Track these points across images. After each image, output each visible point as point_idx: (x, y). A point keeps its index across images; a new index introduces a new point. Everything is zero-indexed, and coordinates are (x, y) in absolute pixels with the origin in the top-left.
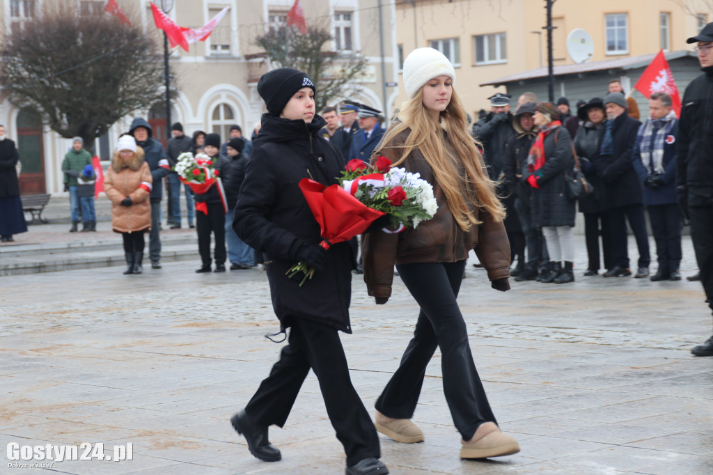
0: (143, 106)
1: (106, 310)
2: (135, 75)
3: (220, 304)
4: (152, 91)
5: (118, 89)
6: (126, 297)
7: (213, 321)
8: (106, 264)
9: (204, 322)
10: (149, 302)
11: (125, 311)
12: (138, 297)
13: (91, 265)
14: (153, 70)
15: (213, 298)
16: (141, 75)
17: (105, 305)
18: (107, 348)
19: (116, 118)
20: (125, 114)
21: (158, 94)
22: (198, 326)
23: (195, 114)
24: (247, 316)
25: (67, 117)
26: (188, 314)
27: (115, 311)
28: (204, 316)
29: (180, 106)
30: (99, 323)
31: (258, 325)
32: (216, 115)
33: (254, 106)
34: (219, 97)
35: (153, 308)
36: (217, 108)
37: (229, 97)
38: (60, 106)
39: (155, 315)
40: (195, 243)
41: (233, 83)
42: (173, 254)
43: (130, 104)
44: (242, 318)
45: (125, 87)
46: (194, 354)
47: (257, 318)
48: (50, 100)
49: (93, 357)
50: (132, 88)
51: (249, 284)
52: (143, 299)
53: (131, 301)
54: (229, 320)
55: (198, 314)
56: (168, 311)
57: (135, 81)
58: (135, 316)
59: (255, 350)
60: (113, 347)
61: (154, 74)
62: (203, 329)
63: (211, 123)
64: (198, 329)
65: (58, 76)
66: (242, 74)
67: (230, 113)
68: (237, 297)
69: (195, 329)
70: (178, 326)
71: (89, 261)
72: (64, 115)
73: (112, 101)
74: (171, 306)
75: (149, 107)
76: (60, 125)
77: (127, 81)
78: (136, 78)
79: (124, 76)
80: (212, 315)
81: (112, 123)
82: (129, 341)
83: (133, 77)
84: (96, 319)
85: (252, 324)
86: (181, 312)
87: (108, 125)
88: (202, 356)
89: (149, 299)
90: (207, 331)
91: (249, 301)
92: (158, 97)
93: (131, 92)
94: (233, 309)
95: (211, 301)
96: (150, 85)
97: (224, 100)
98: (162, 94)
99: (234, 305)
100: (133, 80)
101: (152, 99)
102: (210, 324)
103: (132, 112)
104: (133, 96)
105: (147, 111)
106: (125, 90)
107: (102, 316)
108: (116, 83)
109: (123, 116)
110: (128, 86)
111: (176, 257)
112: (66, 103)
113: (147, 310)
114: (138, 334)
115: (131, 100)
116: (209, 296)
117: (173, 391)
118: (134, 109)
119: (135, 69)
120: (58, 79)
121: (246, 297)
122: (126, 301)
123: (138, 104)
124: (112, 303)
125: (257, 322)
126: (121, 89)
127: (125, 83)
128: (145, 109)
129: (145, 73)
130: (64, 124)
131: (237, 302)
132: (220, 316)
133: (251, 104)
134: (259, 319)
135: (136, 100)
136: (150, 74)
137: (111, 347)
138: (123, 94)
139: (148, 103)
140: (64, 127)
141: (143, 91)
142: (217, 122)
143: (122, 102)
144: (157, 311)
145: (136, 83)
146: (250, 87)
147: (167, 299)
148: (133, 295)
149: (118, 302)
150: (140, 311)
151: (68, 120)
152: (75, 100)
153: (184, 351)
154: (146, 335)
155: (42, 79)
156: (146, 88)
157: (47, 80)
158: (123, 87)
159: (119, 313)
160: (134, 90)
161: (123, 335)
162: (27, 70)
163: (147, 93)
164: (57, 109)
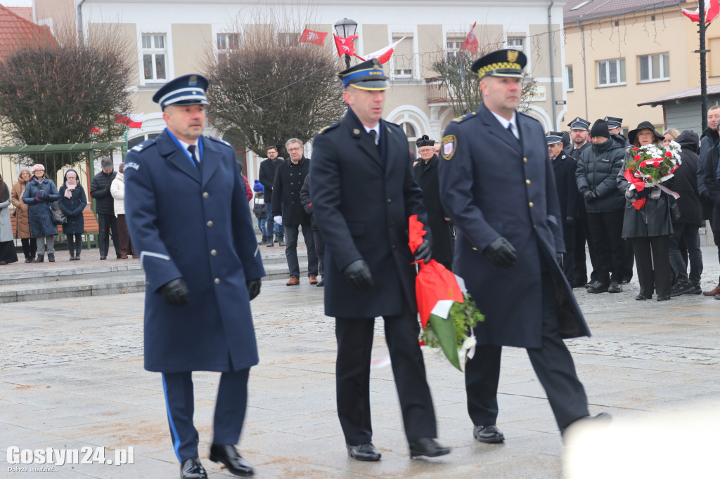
1: (276, 324)
2: (324, 99)
5: (308, 113)
6: (297, 309)
10: (316, 316)
11: (293, 325)
12: (308, 310)
13: (274, 276)
16: (328, 100)
17: (276, 318)
18: (266, 365)
25: (263, 139)
27: (284, 325)
30: (266, 337)
34: (402, 117)
35: (318, 322)
37: (410, 116)
38: (256, 128)
39: (319, 329)
41: (414, 104)
43: (317, 125)
45: (315, 110)
48: (248, 124)
50: (320, 111)
52: (311, 312)
53: (301, 314)
58: (300, 331)
60: (273, 364)
65: (254, 102)
66: (422, 96)
67: (411, 131)
71: (271, 273)
72: (261, 137)
73: (302, 124)
76: (257, 145)
77: (317, 105)
78: (325, 102)
79: (314, 100)
82: (288, 357)
83: (322, 102)
93: (320, 116)
96: (337, 108)
97: (406, 119)
100: (322, 104)
104: (322, 119)
106: (314, 113)
108: (307, 107)
110: (317, 110)
112: (262, 126)
113: (312, 324)
114: (299, 350)
115: (320, 122)
119: (324, 94)
120: (255, 105)
122: (296, 314)
124: (283, 316)
126: (311, 113)
127: (315, 107)
129: (332, 98)
130: (260, 145)
133: (431, 123)
135: (324, 122)
138: (313, 117)
143: (312, 124)
145: (324, 107)
146: (430, 107)
148: (303, 308)
149: (289, 315)
150: (305, 325)
151: (264, 141)
152: (270, 123)
154: (305, 351)
155: (241, 105)
156: (334, 111)
157: (245, 105)
158: (313, 110)
159: (287, 328)
160: (323, 113)
161: (285, 351)
162: (229, 97)
163: (335, 116)
164: (255, 131)
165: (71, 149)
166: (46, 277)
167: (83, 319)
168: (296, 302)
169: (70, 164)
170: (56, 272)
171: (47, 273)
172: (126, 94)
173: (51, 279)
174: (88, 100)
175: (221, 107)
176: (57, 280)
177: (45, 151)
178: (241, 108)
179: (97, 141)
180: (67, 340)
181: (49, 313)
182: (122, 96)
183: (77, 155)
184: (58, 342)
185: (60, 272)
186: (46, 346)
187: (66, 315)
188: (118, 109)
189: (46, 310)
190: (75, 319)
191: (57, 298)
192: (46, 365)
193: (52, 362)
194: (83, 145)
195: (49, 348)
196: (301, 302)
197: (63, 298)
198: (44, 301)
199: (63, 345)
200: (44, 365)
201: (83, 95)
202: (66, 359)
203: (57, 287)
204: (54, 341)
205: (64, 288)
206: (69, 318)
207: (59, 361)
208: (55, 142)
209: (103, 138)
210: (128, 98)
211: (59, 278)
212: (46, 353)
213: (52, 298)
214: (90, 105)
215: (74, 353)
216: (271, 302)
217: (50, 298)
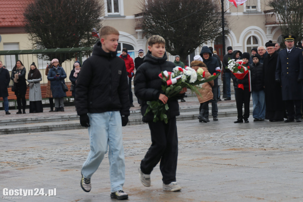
0: (211, 38)
1: (190, 141)
2: (208, 23)
3: (247, 139)
4: (216, 31)
5: (199, 31)
6: (201, 135)
7: (243, 147)
8: (191, 118)
9: (238, 148)
10: (211, 138)
11: (200, 142)
12: (206, 135)
13: (184, 119)
14: (217, 20)
15: (244, 135)
16: (210, 23)
17: (190, 139)
18: (189, 161)
19: (198, 45)
20: (203, 43)
21: (219, 32)
22: (235, 150)
23: (238, 42)
24: (260, 145)
25: (174, 45)
26: (230, 144)
27: (195, 142)
28: (238, 145)
29: (230, 38)
30: (186, 148)
31: (265, 150)
32: (249, 42)
33: (268, 37)
34: (250, 32)
35: (213, 141)
36: (250, 38)
37: (255, 32)
38: (170, 39)
39: (214, 144)
40: (235, 108)
41: (257, 26)
42: (225, 113)
43: (205, 38)
44: (258, 146)
45: (203, 29)
46: (232, 164)
47: (265, 146)
48: (166, 37)
49: (183, 165)
50: (206, 29)
51: (262, 129)
52: (209, 136)
53: (203, 137)
54: (251, 147)
55: (235, 144)
56: (221, 142)
57: (208, 26)
58: (204, 145)
59: (263, 163)
60: (193, 160)
61: (217, 22)
62: (237, 151)
63: (246, 46)
64: (235, 151)
65: (169, 25)
66: (262, 21)
67: (256, 41)
68: (256, 135)
69: (233, 151)
70: (225, 150)
71: (183, 117)
72: (173, 44)
74: (222, 140)
75: (215, 39)
76: (171, 49)
77: (204, 26)
78: (208, 24)
79: (202, 24)
80: (242, 145)
81: (196, 47)
82: (200, 157)
83: (206, 24)
84: (185, 146)
85: (262, 149)
86: (227, 143)
87: (194, 49)
88: (236, 165)
89: (212, 136)
90: (240, 152)
91: (262, 137)
92: (219, 34)
93: (205, 32)
94: (253, 142)
95: (242, 137)
96: (215, 28)
97: (253, 34)
98: (221, 32)
99: (254, 139)
100: (206, 26)
101: (216, 35)
102: (241, 149)
103: (206, 41)
105: (214, 41)
106: (202, 31)
107: (188, 144)
108: (198, 27)
109: (201, 44)
110: (204, 29)
111: (226, 115)
112: (173, 38)
113: (210, 142)
114: (205, 153)
115: (205, 35)
116: (242, 135)
117: (221, 182)
118: (207, 40)
119: (208, 20)
120: (169, 26)
121: (261, 135)
122: (200, 137)
123: (209, 38)
124: (194, 138)
125: (265, 148)
126: (201, 30)
127: (203, 27)
128: (213, 40)
129: (212, 22)
130: (173, 48)
131: (256, 138)
132: (246, 145)
133: (267, 36)
134: (266, 147)
135: (208, 36)
136: (215, 22)
137: (192, 160)
138: (201, 33)
139: (214, 37)
140: (172, 50)
141: (211, 31)
142: (249, 46)
143: (201, 36)
144: (215, 142)
145: (208, 27)
146: (266, 27)
147: (221, 136)
148: (204, 134)
149: (196, 138)
150: (206, 142)
151: (174, 46)
152: (178, 36)
153: (227, 162)
154: (209, 154)
155: (162, 26)
156: (213, 29)
157: (164, 27)
158: (202, 29)
159: (197, 143)
160: (207, 30)
161: (198, 154)
162: (155, 22)
163: (213, 32)
164: (169, 41)
165: (70, 51)
166: (63, 118)
167: (87, 139)
168: (199, 131)
169: (69, 59)
170: (68, 116)
171: (63, 116)
172: (99, 21)
173: (65, 119)
174: (79, 24)
175: (150, 28)
176: (69, 120)
177: (56, 52)
178: (162, 28)
179: (83, 46)
180: (80, 149)
181: (67, 137)
182: (97, 22)
183: (73, 54)
184: (76, 150)
185: (70, 116)
186: (70, 152)
187: (76, 137)
188: (94, 29)
189: (65, 135)
190: (82, 139)
191: (69, 129)
192: (73, 160)
193: (76, 159)
194: (76, 49)
195: (72, 153)
196: (202, 131)
197: (72, 129)
198: (63, 131)
199: (79, 151)
200: (72, 161)
201: (76, 21)
202: (83, 158)
203: (69, 123)
204: (74, 149)
205: (73, 124)
206: (79, 139)
207: (80, 158)
208: (61, 47)
209: (86, 45)
210: (100, 23)
211: (69, 119)
212: (71, 155)
213: (67, 130)
214: (80, 27)
215: (86, 155)
216: (185, 131)
217: (66, 130)
